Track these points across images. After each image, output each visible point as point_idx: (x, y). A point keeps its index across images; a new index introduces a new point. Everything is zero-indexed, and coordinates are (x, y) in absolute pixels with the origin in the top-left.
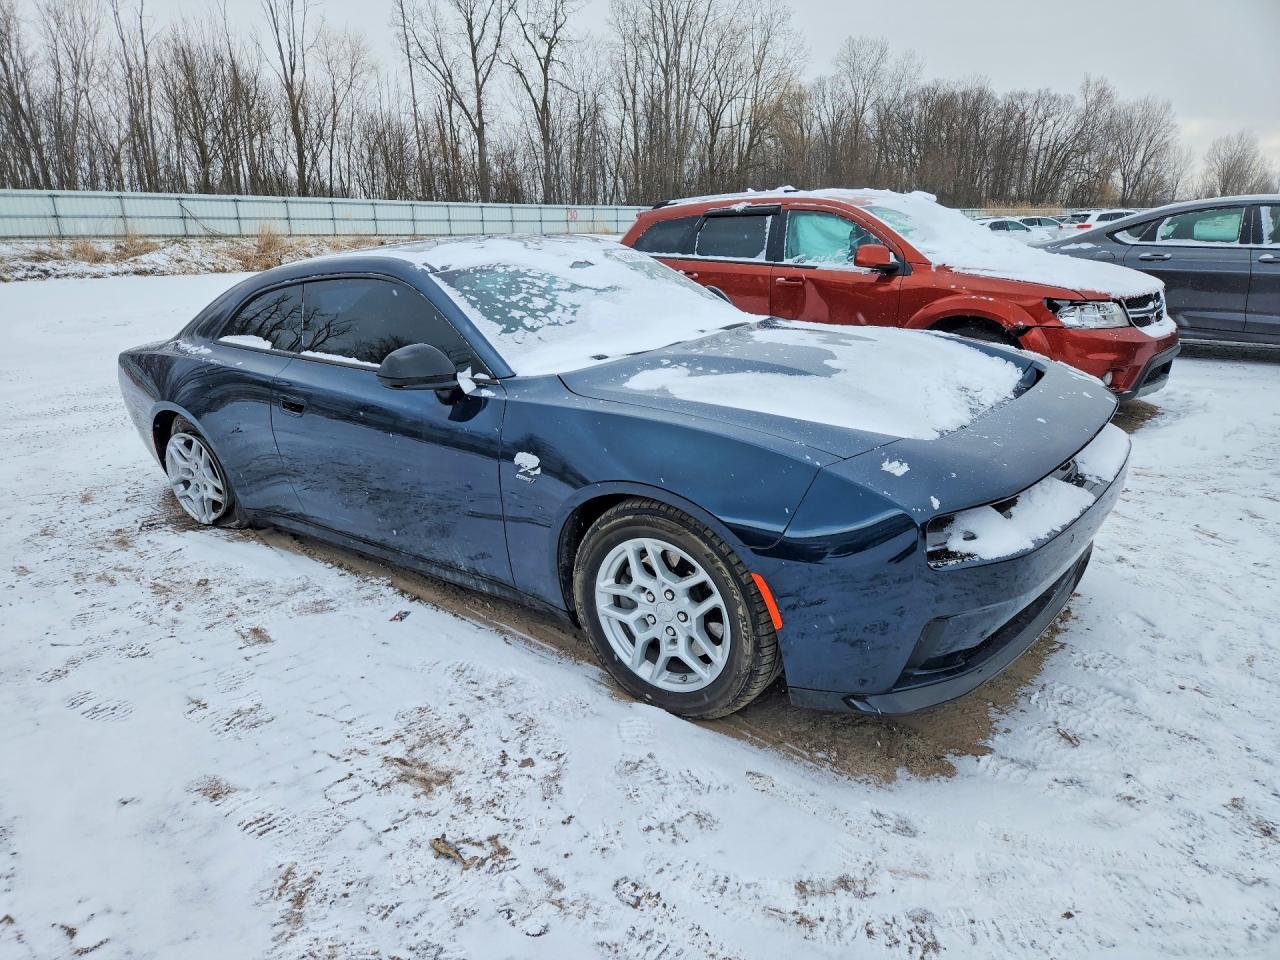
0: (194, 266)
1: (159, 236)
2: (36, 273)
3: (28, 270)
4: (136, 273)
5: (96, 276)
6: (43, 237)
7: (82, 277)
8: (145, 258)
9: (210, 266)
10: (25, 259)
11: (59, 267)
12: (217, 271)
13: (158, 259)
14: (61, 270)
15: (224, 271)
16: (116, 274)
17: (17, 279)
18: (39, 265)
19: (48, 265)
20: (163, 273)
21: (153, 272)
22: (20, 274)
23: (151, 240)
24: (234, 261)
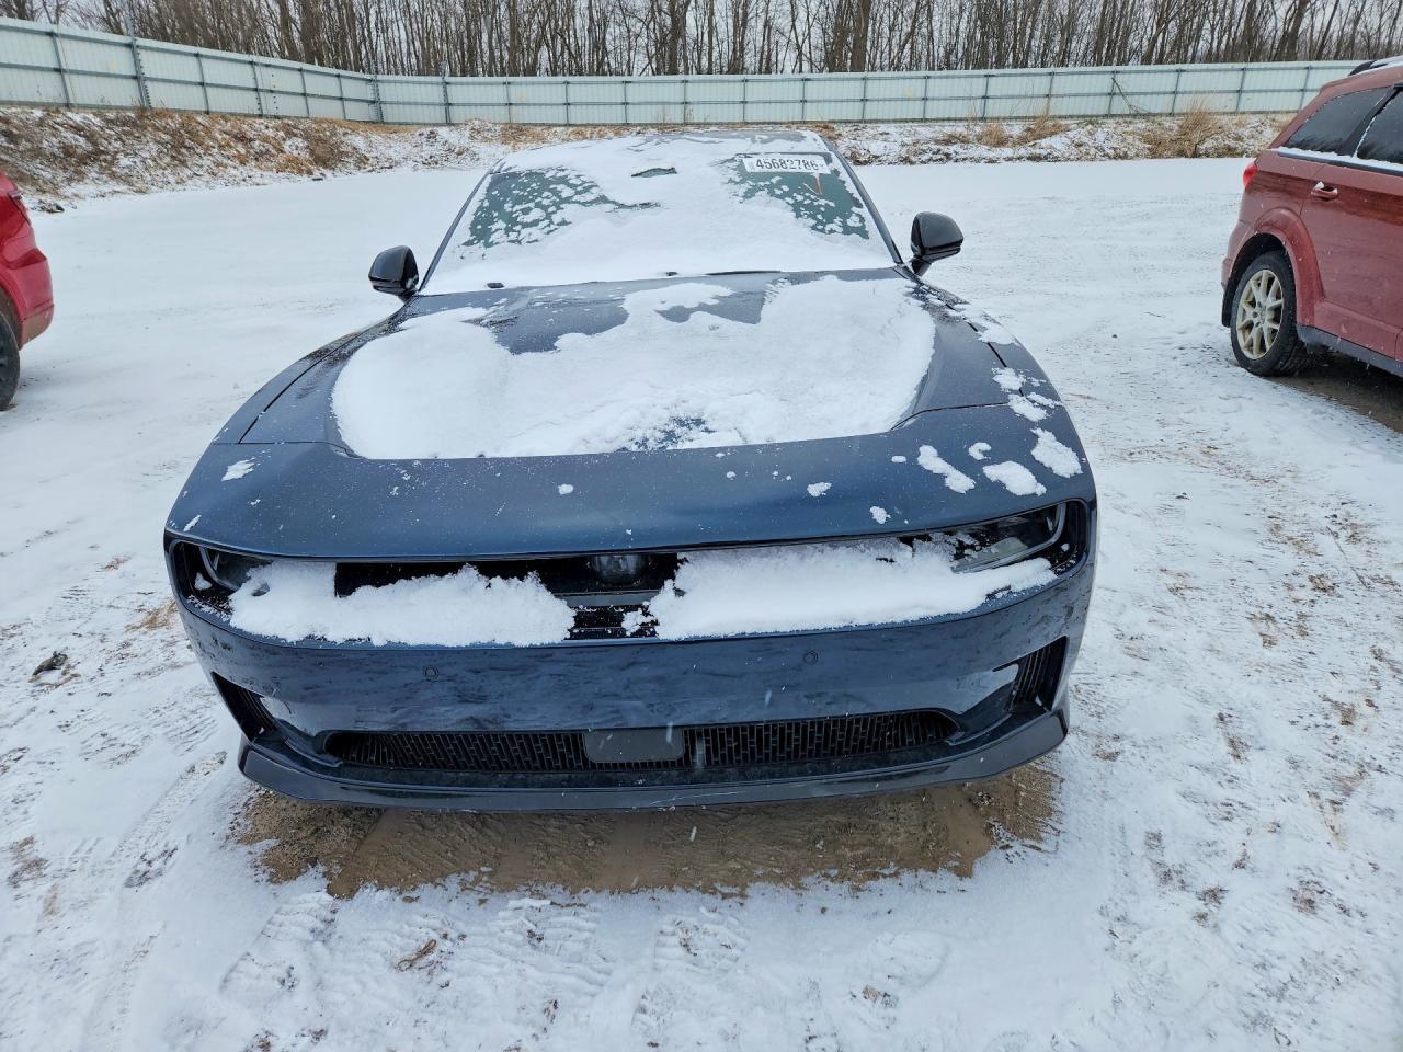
0: (1092, 151)
1: (1071, 117)
2: (939, 156)
3: (934, 153)
4: (1029, 158)
5: (991, 161)
6: (961, 120)
7: (978, 161)
8: (1044, 142)
9: (1111, 152)
10: (937, 142)
11: (961, 151)
12: (1117, 157)
13: (1057, 143)
14: (962, 153)
15: (1125, 157)
16: (1010, 159)
17: (922, 162)
18: (945, 149)
19: (951, 149)
20: (1056, 159)
21: (1046, 158)
22: (925, 157)
23: (1063, 122)
24: (1142, 145)
